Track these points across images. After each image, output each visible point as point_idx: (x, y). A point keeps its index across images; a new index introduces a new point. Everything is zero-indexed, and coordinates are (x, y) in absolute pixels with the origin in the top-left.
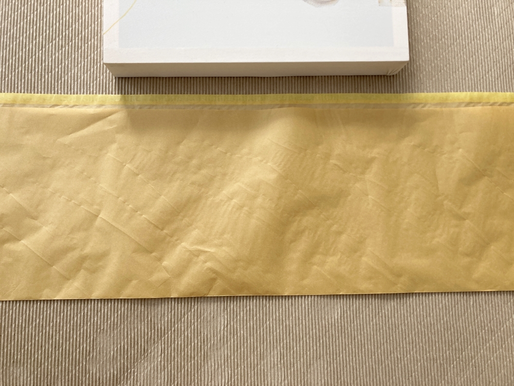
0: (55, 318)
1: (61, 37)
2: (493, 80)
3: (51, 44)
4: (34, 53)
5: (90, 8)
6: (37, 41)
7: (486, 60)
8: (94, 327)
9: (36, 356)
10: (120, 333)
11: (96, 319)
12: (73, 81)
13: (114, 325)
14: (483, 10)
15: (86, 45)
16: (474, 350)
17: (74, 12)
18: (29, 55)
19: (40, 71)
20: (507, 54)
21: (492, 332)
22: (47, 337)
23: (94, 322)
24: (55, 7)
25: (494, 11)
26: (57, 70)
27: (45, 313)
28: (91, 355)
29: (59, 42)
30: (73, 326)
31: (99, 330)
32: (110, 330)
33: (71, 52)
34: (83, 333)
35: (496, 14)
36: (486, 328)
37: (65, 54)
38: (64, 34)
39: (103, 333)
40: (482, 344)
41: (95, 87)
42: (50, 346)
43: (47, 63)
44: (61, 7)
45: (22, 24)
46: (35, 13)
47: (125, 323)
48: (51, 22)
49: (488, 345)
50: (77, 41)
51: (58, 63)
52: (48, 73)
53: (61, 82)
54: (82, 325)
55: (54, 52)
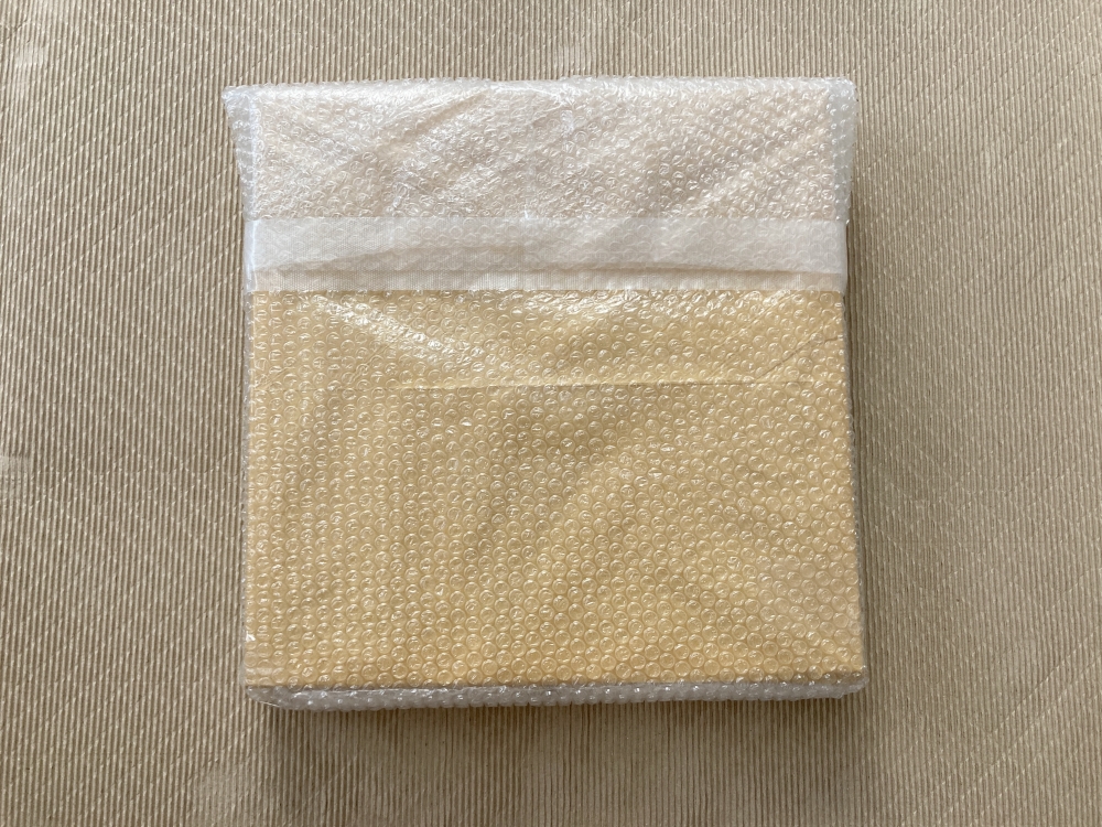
0: (128, 738)
1: (152, 203)
2: (978, 295)
3: (133, 218)
4: (101, 235)
5: (208, 148)
6: (108, 212)
7: (964, 257)
8: (200, 758)
9: (93, 809)
10: (250, 770)
11: (204, 741)
12: (171, 288)
13: (238, 753)
14: (961, 158)
15: (199, 219)
16: (924, 819)
17: (178, 156)
18: (91, 239)
19: (111, 268)
20: (1006, 245)
21: (960, 784)
22: (113, 774)
23: (200, 748)
24: (142, 147)
25: (984, 159)
26: (142, 266)
27: (110, 728)
28: (194, 810)
29: (148, 212)
30: (162, 754)
31: (209, 764)
32: (231, 762)
33: (171, 233)
34: (181, 768)
35: (988, 165)
36: (950, 778)
37: (159, 235)
38: (158, 198)
39: (218, 768)
40: (939, 808)
41: (212, 299)
42: (119, 791)
43: (124, 253)
44: (155, 146)
45: (79, 178)
46: (105, 157)
47: (260, 751)
48: (135, 175)
49: (951, 810)
50: (181, 211)
51: (145, 252)
52: (126, 272)
53: (150, 289)
54: (178, 752)
55: (138, 233)
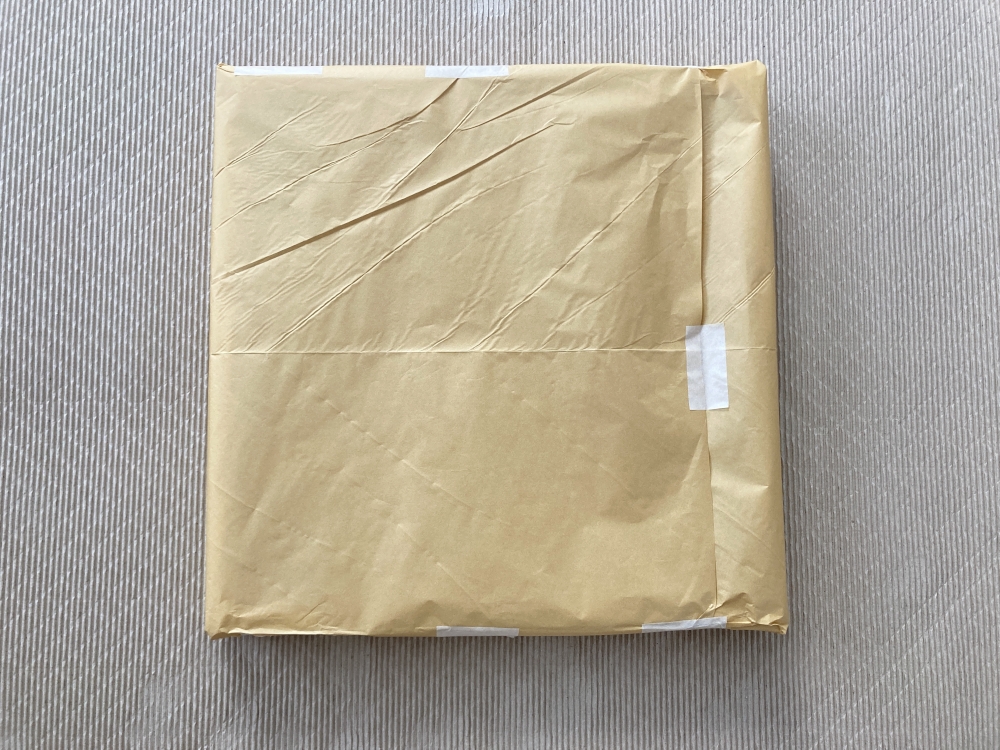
0: (69, 652)
1: (86, 144)
2: (875, 233)
3: (68, 158)
4: (37, 174)
5: (140, 91)
6: (44, 152)
7: (863, 197)
8: (138, 671)
9: (37, 719)
10: (186, 682)
11: (142, 655)
12: (107, 225)
13: (174, 666)
14: (862, 102)
15: (132, 159)
16: (818, 725)
17: (111, 98)
18: (28, 178)
19: (48, 207)
20: (903, 185)
21: (852, 693)
22: (56, 686)
23: (138, 661)
24: (76, 89)
25: (884, 103)
26: (78, 204)
27: (52, 644)
28: (133, 720)
29: (83, 153)
30: (102, 667)
31: (147, 676)
32: (168, 675)
33: (105, 173)
34: (119, 681)
35: (887, 109)
36: (842, 687)
37: (94, 175)
38: (92, 139)
39: (155, 680)
40: (832, 715)
41: (146, 237)
42: (61, 702)
43: (60, 192)
44: (88, 88)
45: (16, 119)
46: (41, 99)
47: (195, 664)
48: (69, 117)
49: (844, 717)
50: (115, 152)
51: (81, 192)
52: (62, 210)
53: (86, 227)
54: (117, 665)
55: (73, 172)
